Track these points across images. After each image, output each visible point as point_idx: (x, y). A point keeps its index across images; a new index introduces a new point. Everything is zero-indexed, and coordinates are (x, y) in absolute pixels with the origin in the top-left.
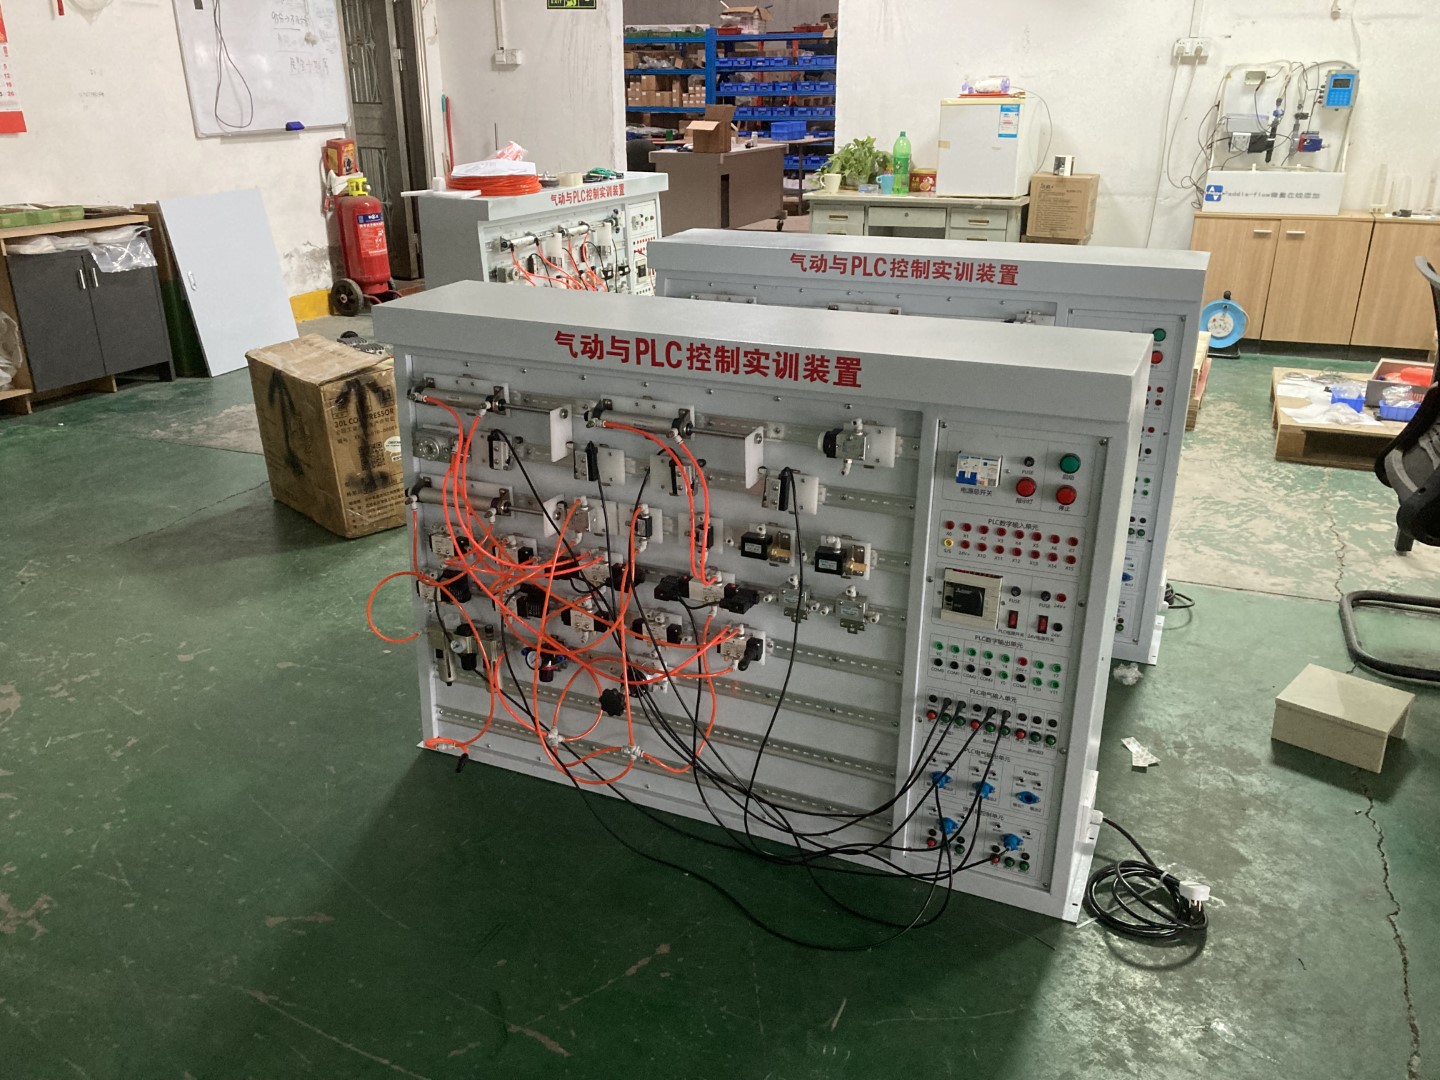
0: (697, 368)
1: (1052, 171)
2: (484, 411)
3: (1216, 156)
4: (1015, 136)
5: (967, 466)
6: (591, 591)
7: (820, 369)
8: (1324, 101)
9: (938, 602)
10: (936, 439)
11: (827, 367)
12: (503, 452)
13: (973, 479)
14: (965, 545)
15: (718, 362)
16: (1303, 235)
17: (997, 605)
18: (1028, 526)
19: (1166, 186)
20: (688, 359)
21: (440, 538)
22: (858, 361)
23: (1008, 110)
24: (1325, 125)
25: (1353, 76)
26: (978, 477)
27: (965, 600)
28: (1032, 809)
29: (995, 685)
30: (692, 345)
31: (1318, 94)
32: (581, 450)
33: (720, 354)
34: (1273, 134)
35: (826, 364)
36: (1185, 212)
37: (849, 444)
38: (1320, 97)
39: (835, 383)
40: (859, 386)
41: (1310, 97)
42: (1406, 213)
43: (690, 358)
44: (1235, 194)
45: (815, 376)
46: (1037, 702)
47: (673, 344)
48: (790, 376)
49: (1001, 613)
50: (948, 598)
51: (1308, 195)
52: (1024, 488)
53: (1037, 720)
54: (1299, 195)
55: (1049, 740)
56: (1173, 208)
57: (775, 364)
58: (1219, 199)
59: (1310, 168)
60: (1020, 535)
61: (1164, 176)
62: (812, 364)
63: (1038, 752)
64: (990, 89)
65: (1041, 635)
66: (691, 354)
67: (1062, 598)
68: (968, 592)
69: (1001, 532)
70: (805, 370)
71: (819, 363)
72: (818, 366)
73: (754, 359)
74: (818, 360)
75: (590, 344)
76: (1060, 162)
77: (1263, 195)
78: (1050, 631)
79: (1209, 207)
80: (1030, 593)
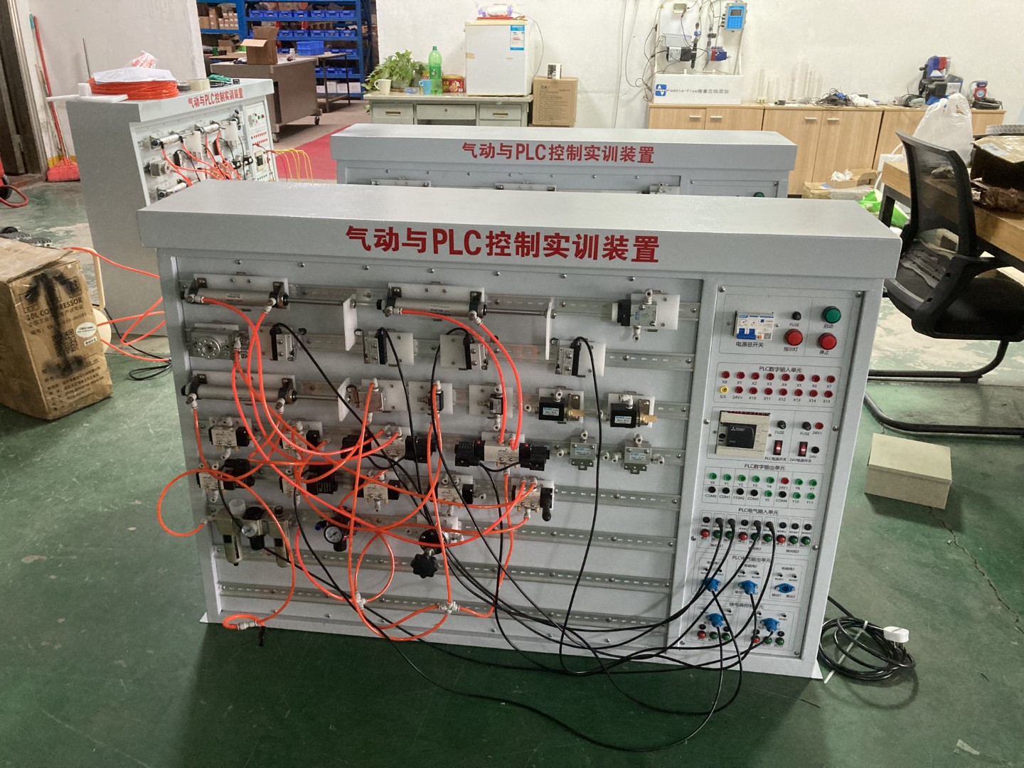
0: (496, 254)
1: (546, 75)
2: (270, 307)
3: (658, 64)
4: (522, 49)
5: (745, 324)
6: (392, 467)
7: (618, 248)
8: (725, 25)
9: (714, 440)
10: (715, 304)
11: (626, 245)
12: (287, 343)
13: (752, 334)
14: (739, 390)
15: (518, 247)
16: (720, 119)
17: (765, 437)
18: (794, 370)
19: (624, 86)
20: (487, 246)
21: (220, 431)
22: (656, 239)
23: (516, 29)
24: (726, 42)
25: (743, 7)
26: (756, 333)
27: (739, 436)
28: (788, 596)
29: (761, 503)
30: (491, 232)
31: (721, 20)
32: (371, 336)
33: (520, 239)
34: (695, 49)
35: (624, 243)
36: (638, 104)
37: (641, 312)
38: (723, 22)
39: (633, 260)
40: (657, 261)
41: (717, 22)
42: (782, 103)
43: (490, 245)
44: (674, 91)
45: (614, 254)
46: (796, 512)
47: (472, 232)
48: (590, 256)
49: (769, 443)
50: (722, 436)
51: (721, 91)
52: (791, 338)
53: (795, 526)
54: (716, 91)
55: (804, 540)
56: (629, 101)
57: (575, 245)
58: (664, 95)
59: (719, 72)
60: (786, 377)
61: (624, 78)
62: (612, 243)
63: (795, 551)
64: (499, 14)
65: (801, 458)
66: (491, 241)
67: (820, 426)
68: (742, 430)
69: (771, 377)
70: (605, 250)
71: (618, 242)
72: (617, 245)
73: (554, 242)
74: (617, 240)
75: (385, 236)
76: (552, 69)
77: (693, 92)
78: (809, 454)
79: (658, 100)
80: (793, 425)
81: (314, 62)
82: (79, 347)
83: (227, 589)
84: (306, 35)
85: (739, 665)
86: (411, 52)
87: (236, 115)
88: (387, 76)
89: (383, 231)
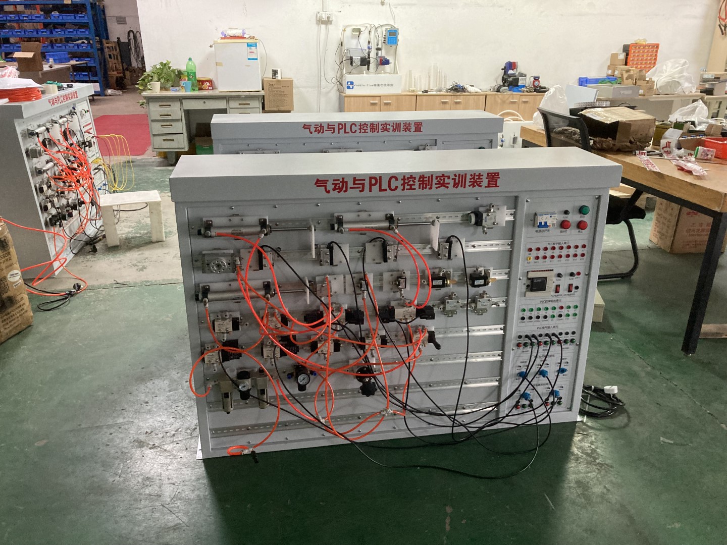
0: (407, 189)
1: (271, 77)
2: (263, 235)
3: (346, 69)
4: (257, 59)
5: (542, 219)
7: (478, 180)
8: (386, 42)
9: (524, 288)
10: (525, 209)
11: (482, 179)
13: (546, 225)
14: (537, 258)
15: (420, 184)
16: (390, 103)
17: (551, 285)
18: (565, 243)
19: (323, 82)
20: (402, 185)
21: (220, 322)
22: (498, 173)
23: (251, 46)
24: (387, 53)
25: (396, 31)
26: (548, 224)
27: (536, 285)
28: (563, 375)
29: (550, 322)
30: (404, 176)
31: (383, 39)
32: (323, 248)
33: (421, 179)
34: (369, 58)
35: (481, 177)
36: (334, 96)
37: (488, 217)
38: (385, 41)
39: (486, 187)
40: (499, 186)
41: (381, 40)
42: (426, 91)
44: (359, 86)
45: (475, 184)
46: (567, 325)
47: (394, 177)
48: (461, 186)
49: (554, 287)
50: (528, 286)
51: (388, 85)
52: (564, 225)
53: (567, 333)
54: (385, 85)
55: (572, 341)
56: (328, 93)
57: (453, 181)
58: (353, 88)
59: (385, 73)
60: (561, 248)
61: (323, 78)
62: (474, 178)
63: (567, 348)
64: (237, 35)
65: (569, 293)
66: (404, 181)
67: (579, 274)
68: (540, 281)
69: (554, 248)
70: (470, 182)
71: (478, 177)
72: (477, 179)
73: (441, 180)
74: (477, 176)
75: (339, 184)
76: (275, 72)
77: (371, 86)
78: (574, 290)
79: (349, 92)
80: (565, 275)
81: (68, 69)
82: (10, 289)
83: (216, 433)
84: (50, 47)
85: (548, 417)
86: (170, 62)
87: (73, 110)
88: (157, 79)
89: (339, 180)
